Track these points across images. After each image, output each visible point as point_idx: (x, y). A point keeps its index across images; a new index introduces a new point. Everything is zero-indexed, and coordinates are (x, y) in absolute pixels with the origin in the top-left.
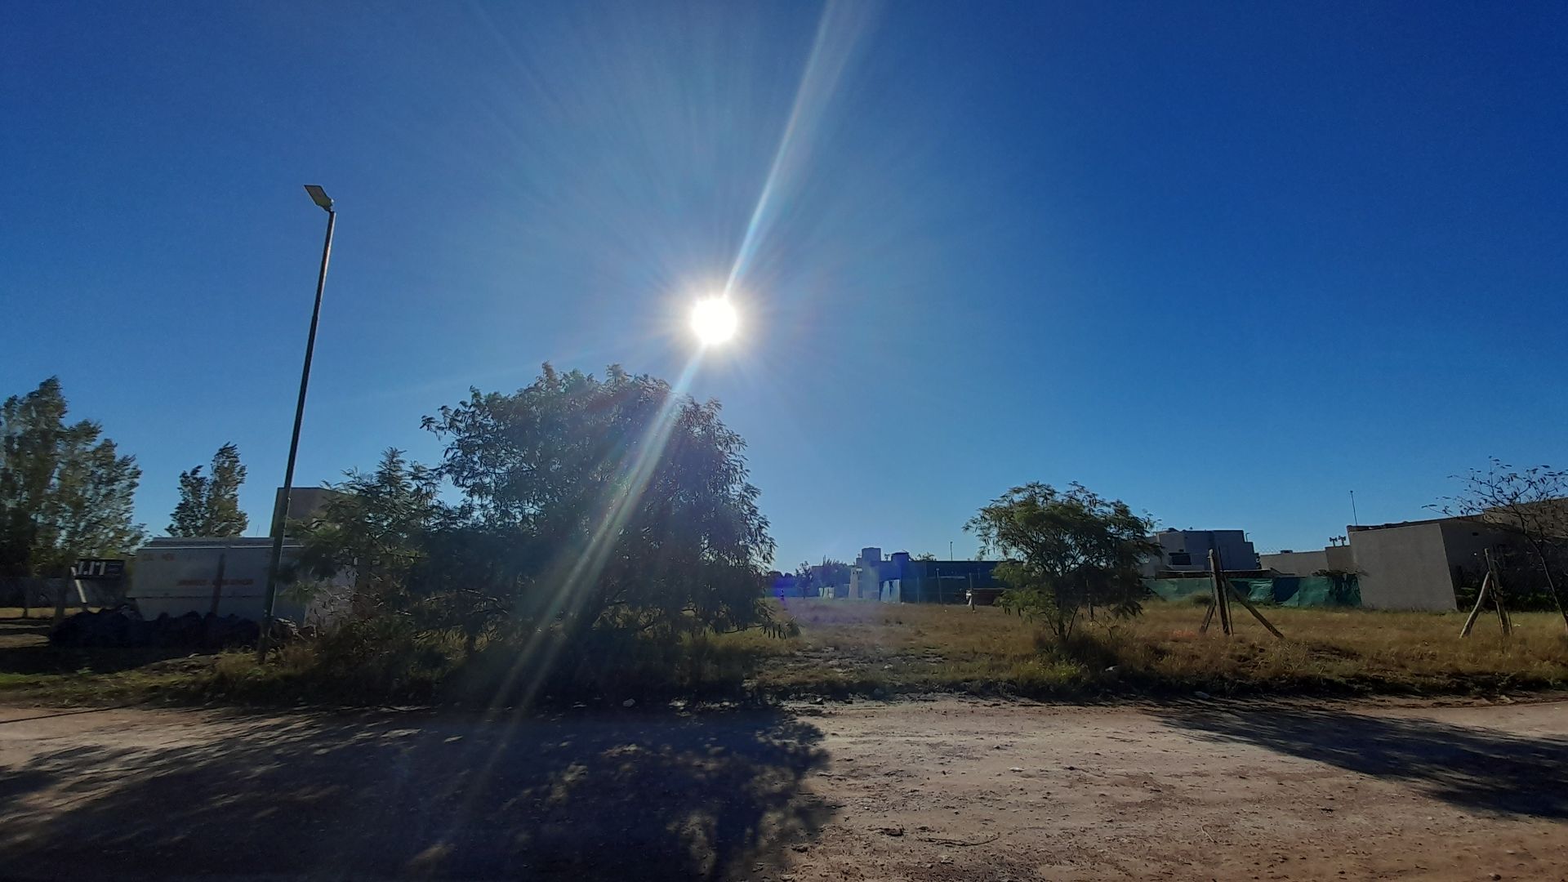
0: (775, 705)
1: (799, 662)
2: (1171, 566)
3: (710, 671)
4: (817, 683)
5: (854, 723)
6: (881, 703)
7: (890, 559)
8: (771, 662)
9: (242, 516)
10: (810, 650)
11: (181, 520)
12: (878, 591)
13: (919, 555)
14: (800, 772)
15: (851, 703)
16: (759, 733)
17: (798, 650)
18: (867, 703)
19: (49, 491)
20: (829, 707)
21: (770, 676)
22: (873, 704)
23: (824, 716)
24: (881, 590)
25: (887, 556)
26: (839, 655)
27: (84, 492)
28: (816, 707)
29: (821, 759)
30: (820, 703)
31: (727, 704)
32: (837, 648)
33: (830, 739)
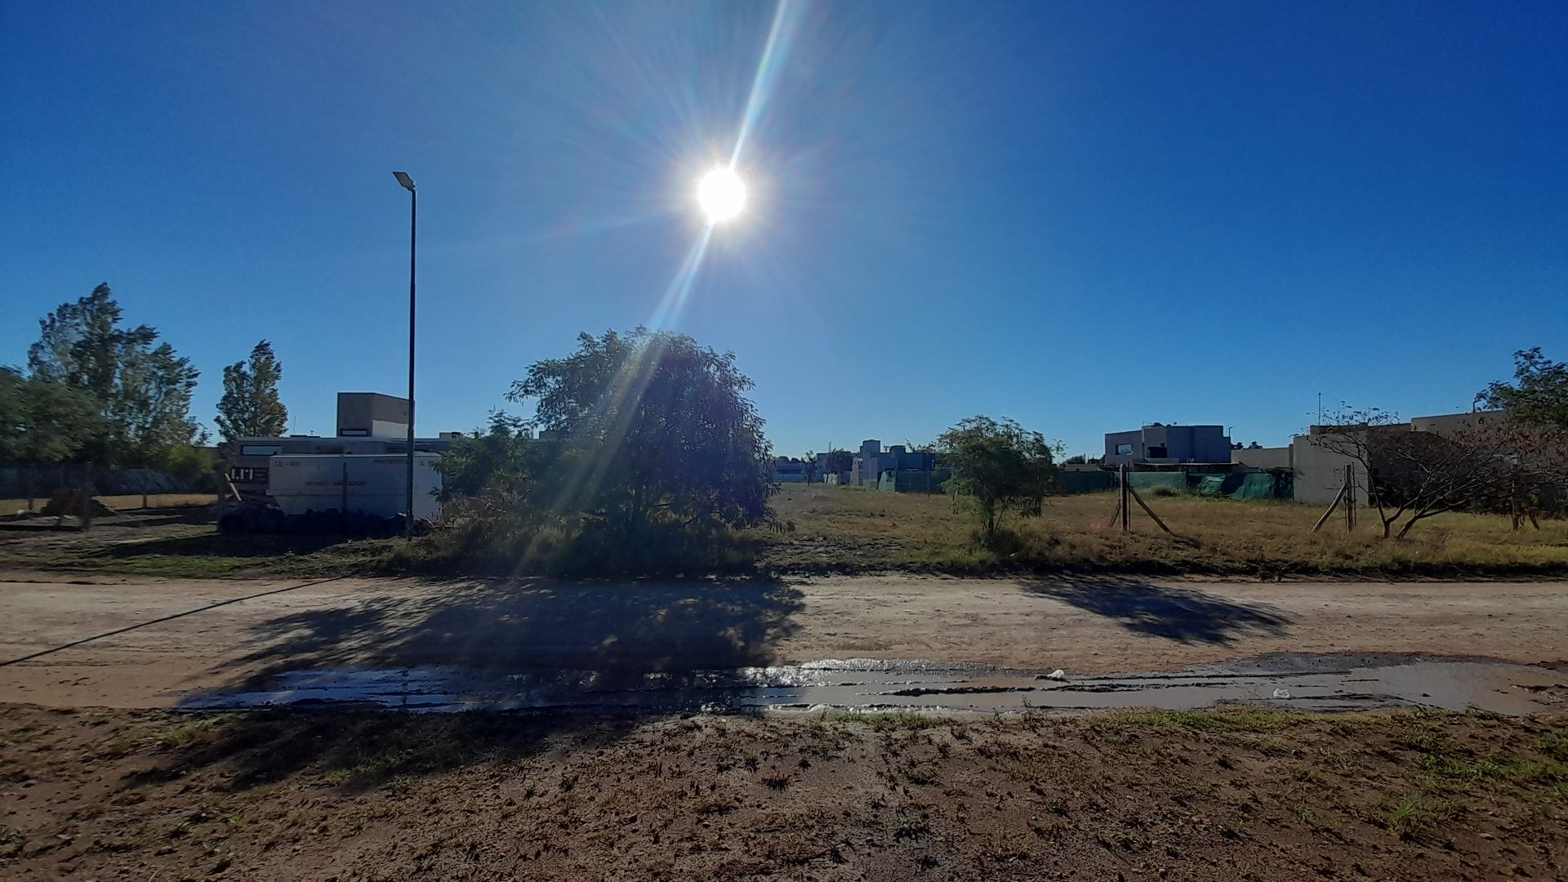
0: (778, 578)
1: (796, 549)
2: (1148, 459)
3: (733, 556)
4: (807, 564)
5: (828, 589)
6: (848, 577)
7: (888, 451)
8: (775, 548)
9: (282, 408)
10: (805, 540)
11: (228, 413)
12: (876, 480)
13: (920, 446)
14: (788, 613)
15: (828, 577)
16: (765, 594)
17: (797, 540)
18: (839, 577)
19: (114, 391)
20: (813, 579)
21: (774, 559)
22: (843, 578)
23: (808, 585)
24: (879, 480)
25: (886, 448)
26: (825, 543)
27: (147, 390)
28: (805, 580)
29: (800, 608)
30: (808, 577)
31: (744, 577)
32: (825, 539)
33: (808, 597)
